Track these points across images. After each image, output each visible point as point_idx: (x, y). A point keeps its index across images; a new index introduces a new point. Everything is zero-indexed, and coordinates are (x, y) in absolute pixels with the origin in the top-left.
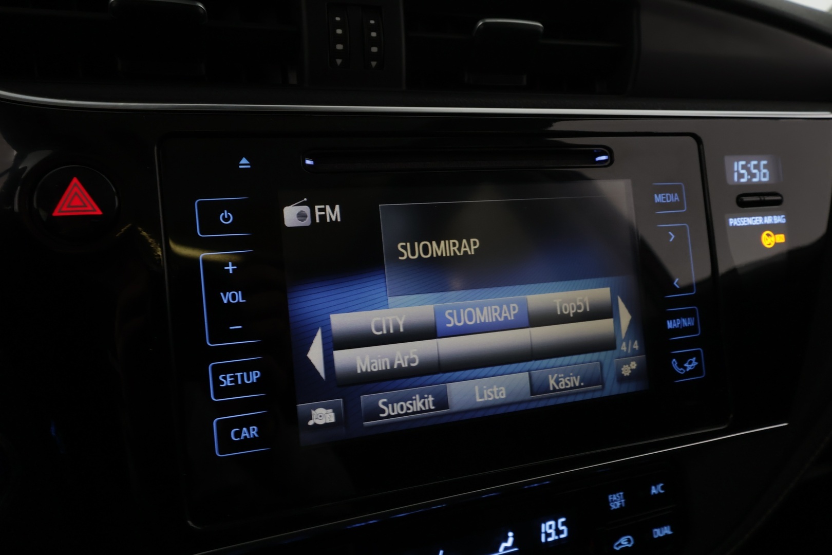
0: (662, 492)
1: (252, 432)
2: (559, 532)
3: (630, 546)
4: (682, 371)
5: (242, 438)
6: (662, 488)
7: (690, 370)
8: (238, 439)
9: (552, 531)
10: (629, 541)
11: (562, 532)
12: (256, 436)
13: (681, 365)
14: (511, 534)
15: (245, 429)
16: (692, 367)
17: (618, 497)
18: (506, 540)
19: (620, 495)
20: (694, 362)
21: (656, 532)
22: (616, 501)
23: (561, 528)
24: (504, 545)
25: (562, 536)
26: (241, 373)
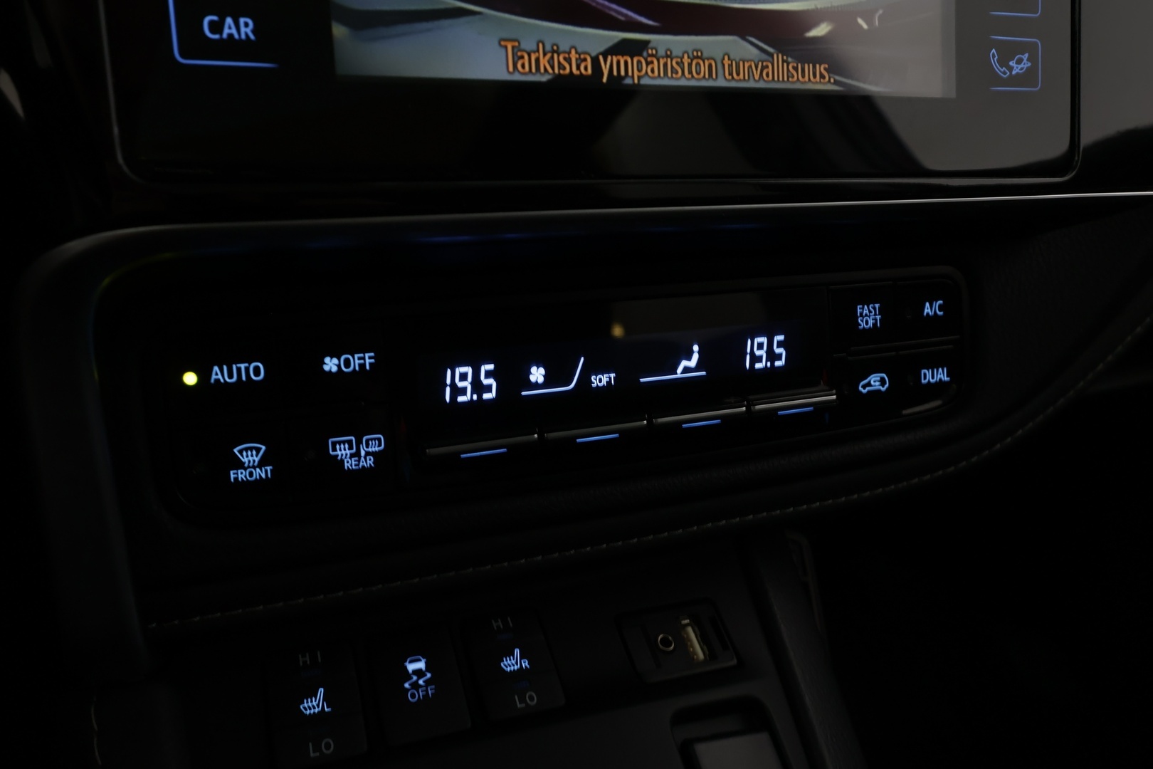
0: (940, 313)
1: (243, 29)
2: (772, 356)
3: (883, 389)
4: (1005, 73)
5: (225, 36)
6: (941, 308)
7: (1017, 73)
8: (216, 37)
9: (761, 353)
10: (882, 382)
11: (779, 357)
12: (252, 37)
13: (1004, 62)
14: (696, 348)
15: (229, 21)
16: (1022, 69)
17: (873, 310)
18: (689, 359)
19: (874, 308)
20: (1025, 61)
21: (925, 375)
22: (866, 315)
23: (778, 351)
24: (684, 363)
25: (778, 363)
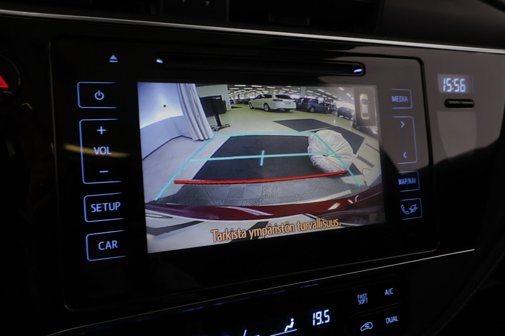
0: (392, 293)
1: (113, 245)
2: (324, 319)
3: (371, 328)
4: (407, 213)
5: (106, 248)
6: (392, 291)
7: (413, 212)
8: (104, 249)
9: (320, 318)
10: (370, 325)
11: (327, 319)
12: (117, 247)
13: (407, 209)
14: (292, 320)
15: (108, 242)
16: (414, 210)
17: (364, 296)
18: (289, 324)
19: (365, 295)
20: (415, 207)
21: (388, 320)
22: (362, 299)
23: (326, 316)
24: (288, 327)
25: (326, 322)
26: (107, 204)
